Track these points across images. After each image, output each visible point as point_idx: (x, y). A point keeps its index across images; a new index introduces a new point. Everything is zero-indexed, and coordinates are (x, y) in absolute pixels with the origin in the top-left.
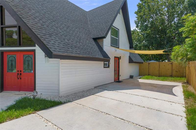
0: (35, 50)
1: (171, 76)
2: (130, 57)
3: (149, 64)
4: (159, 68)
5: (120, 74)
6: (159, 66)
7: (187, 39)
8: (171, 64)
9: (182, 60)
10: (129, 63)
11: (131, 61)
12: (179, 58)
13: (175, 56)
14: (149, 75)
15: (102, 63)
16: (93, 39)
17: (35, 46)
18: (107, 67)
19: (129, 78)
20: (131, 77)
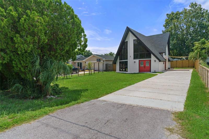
0: (151, 60)
1: (188, 67)
2: (168, 59)
4: (182, 63)
5: (166, 67)
8: (188, 61)
9: (193, 59)
11: (169, 61)
12: (192, 59)
14: (176, 67)
15: (163, 62)
16: (159, 53)
17: (151, 58)
18: (164, 64)
19: (168, 69)
20: (169, 68)
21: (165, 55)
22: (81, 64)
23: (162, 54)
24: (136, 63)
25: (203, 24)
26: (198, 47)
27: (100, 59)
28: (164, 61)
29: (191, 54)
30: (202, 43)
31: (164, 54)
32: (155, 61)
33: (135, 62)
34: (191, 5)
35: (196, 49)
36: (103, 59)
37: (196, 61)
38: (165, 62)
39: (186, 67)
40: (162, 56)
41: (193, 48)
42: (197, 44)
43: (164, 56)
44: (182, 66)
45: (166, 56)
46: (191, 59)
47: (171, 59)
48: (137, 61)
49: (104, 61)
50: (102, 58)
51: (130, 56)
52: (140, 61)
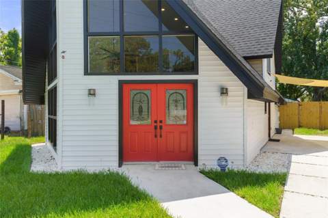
0: (197, 80)
3: (300, 105)
5: (271, 125)
14: (299, 126)
16: (244, 57)
17: (197, 74)
18: (266, 111)
20: (278, 131)
23: (258, 61)
24: (96, 100)
31: (265, 63)
32: (224, 91)
33: (91, 93)
36: (17, 84)
38: (267, 104)
43: (266, 76)
48: (108, 85)
50: (14, 78)
51: (64, 52)
52: (125, 87)
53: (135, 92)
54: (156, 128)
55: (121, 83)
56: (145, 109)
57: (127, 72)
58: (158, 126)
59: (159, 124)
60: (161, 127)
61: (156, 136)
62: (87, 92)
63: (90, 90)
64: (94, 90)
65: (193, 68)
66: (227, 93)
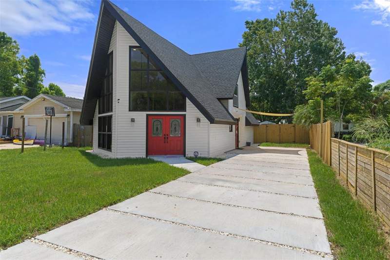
0: (185, 115)
1: (294, 142)
2: (246, 118)
3: (267, 126)
4: (280, 132)
5: (239, 139)
6: (280, 129)
7: (310, 101)
8: (294, 126)
9: (305, 122)
10: (246, 125)
11: (248, 123)
12: (303, 121)
13: (298, 118)
14: (267, 142)
15: (228, 126)
16: (217, 99)
17: (185, 111)
18: (231, 131)
19: (245, 145)
20: (248, 144)
21: (236, 105)
22: (11, 120)
23: (225, 101)
24: (135, 124)
25: (321, 45)
26: (316, 90)
27: (53, 109)
28: (231, 124)
29: (300, 111)
30: (326, 76)
31: (231, 102)
32: (198, 120)
33: (133, 120)
34: (294, 3)
35: (312, 94)
36: (66, 110)
37: (311, 127)
38: (234, 126)
39: (287, 143)
40: (224, 107)
41: (304, 92)
42: (313, 82)
43: (232, 109)
44: (280, 140)
45: (239, 111)
46: (300, 122)
47: (253, 120)
48: (141, 117)
49: (68, 115)
50: (64, 106)
51: (119, 100)
52: (149, 117)
53: (154, 120)
54: (165, 138)
55: (148, 115)
56: (159, 129)
57: (151, 110)
58: (166, 137)
59: (166, 136)
60: (167, 138)
61: (165, 142)
62: (130, 120)
63: (132, 119)
64: (134, 119)
65: (183, 108)
66: (200, 121)
